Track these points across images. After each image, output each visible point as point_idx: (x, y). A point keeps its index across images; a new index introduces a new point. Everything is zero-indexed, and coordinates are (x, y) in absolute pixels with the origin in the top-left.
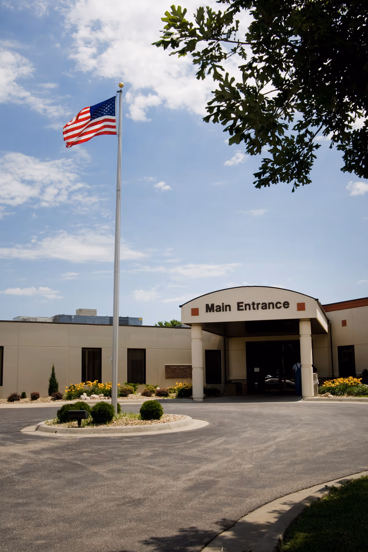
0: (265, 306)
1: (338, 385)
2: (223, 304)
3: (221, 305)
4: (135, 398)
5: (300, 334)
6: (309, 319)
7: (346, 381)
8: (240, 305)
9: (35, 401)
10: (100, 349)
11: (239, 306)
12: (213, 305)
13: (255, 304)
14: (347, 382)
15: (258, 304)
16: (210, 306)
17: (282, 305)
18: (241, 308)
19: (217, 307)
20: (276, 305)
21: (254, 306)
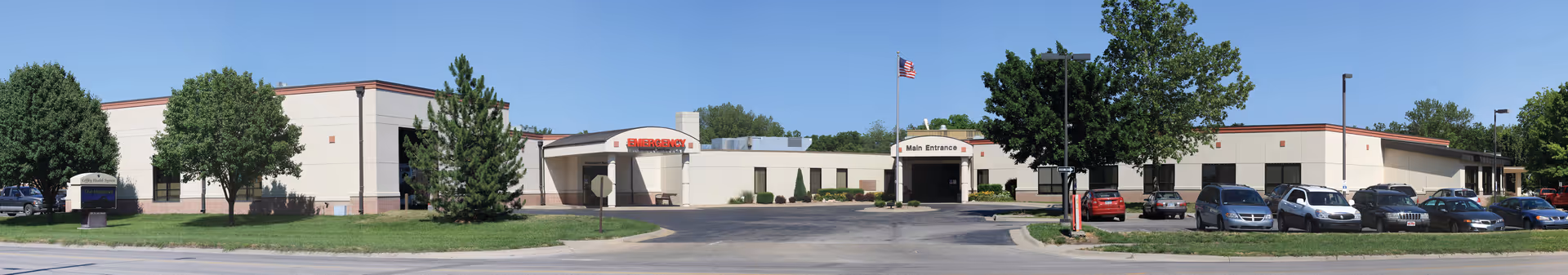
0: (942, 148)
3: (916, 146)
10: (820, 168)
11: (927, 147)
12: (910, 146)
17: (953, 147)
19: (913, 147)
20: (949, 148)
21: (936, 148)
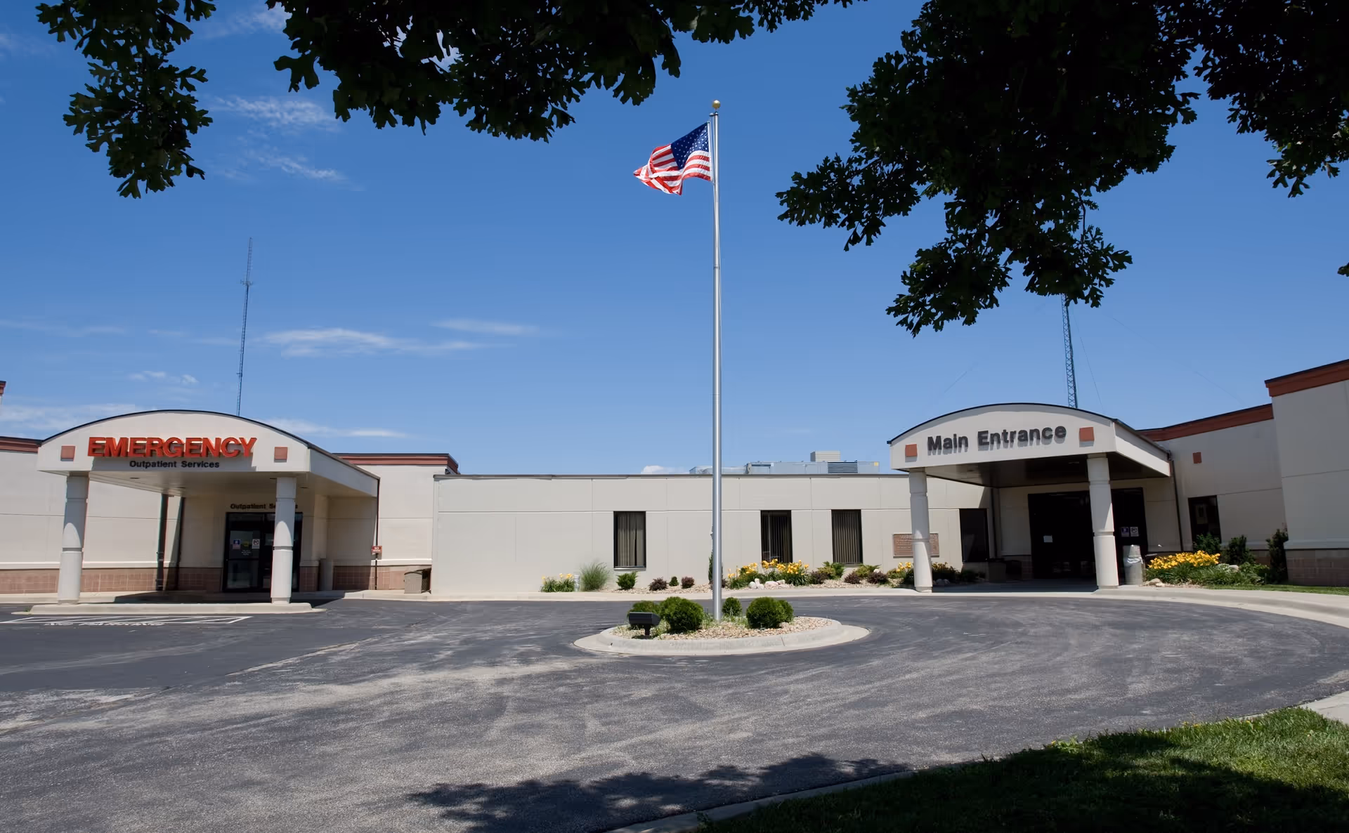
1: (1175, 566)
2: (955, 435)
3: (952, 438)
4: (833, 586)
5: (1090, 479)
6: (1105, 455)
7: (1191, 558)
8: (984, 435)
9: (688, 589)
10: (789, 512)
11: (982, 438)
12: (939, 438)
13: (1007, 433)
14: (1192, 561)
15: (1013, 433)
16: (935, 440)
17: (1053, 433)
18: (984, 441)
19: (945, 440)
20: (1045, 435)
21: (1006, 437)
